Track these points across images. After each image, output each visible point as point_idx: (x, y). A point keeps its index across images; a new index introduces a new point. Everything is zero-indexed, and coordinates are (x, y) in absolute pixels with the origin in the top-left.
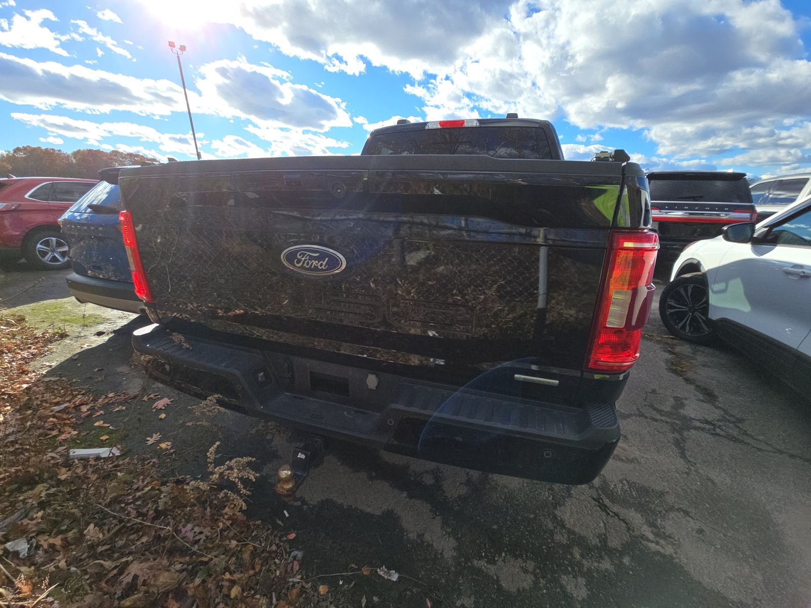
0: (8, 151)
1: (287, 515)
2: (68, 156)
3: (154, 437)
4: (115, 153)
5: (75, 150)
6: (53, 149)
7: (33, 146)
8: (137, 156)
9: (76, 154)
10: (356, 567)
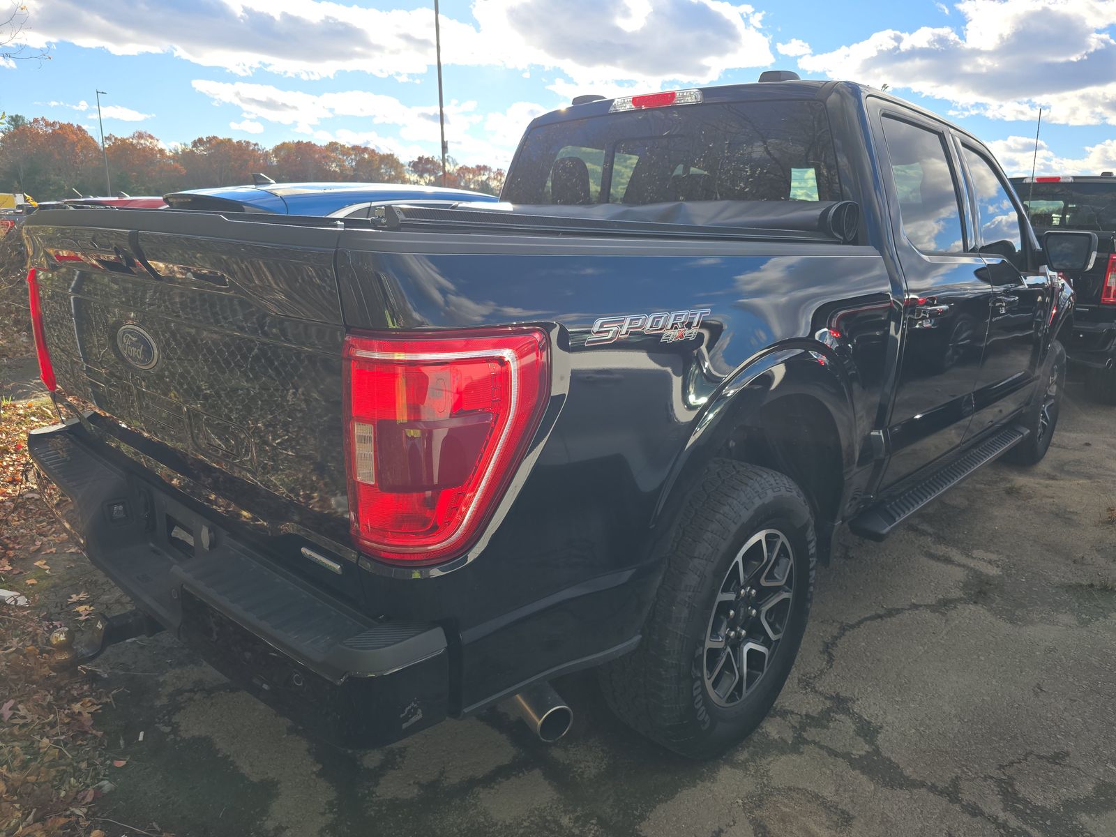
0: (185, 145)
1: (141, 738)
2: (266, 154)
3: (80, 596)
4: (333, 146)
5: (279, 143)
6: (248, 143)
7: (221, 137)
8: (365, 150)
9: (277, 150)
10: (159, 829)
